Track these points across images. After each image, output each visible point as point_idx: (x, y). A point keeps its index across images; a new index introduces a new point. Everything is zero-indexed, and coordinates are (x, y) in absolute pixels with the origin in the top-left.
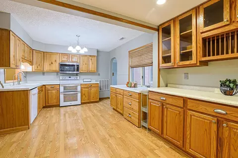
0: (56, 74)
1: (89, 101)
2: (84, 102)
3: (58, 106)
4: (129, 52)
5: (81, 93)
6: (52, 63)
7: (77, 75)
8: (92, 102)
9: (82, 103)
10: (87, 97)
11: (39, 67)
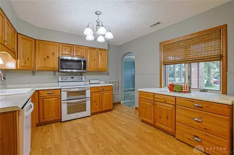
0: (52, 73)
1: (100, 110)
2: (94, 111)
3: (60, 121)
4: (160, 44)
5: (91, 100)
6: (48, 57)
7: (81, 74)
8: (105, 111)
9: (92, 114)
10: (98, 104)
11: (27, 62)
